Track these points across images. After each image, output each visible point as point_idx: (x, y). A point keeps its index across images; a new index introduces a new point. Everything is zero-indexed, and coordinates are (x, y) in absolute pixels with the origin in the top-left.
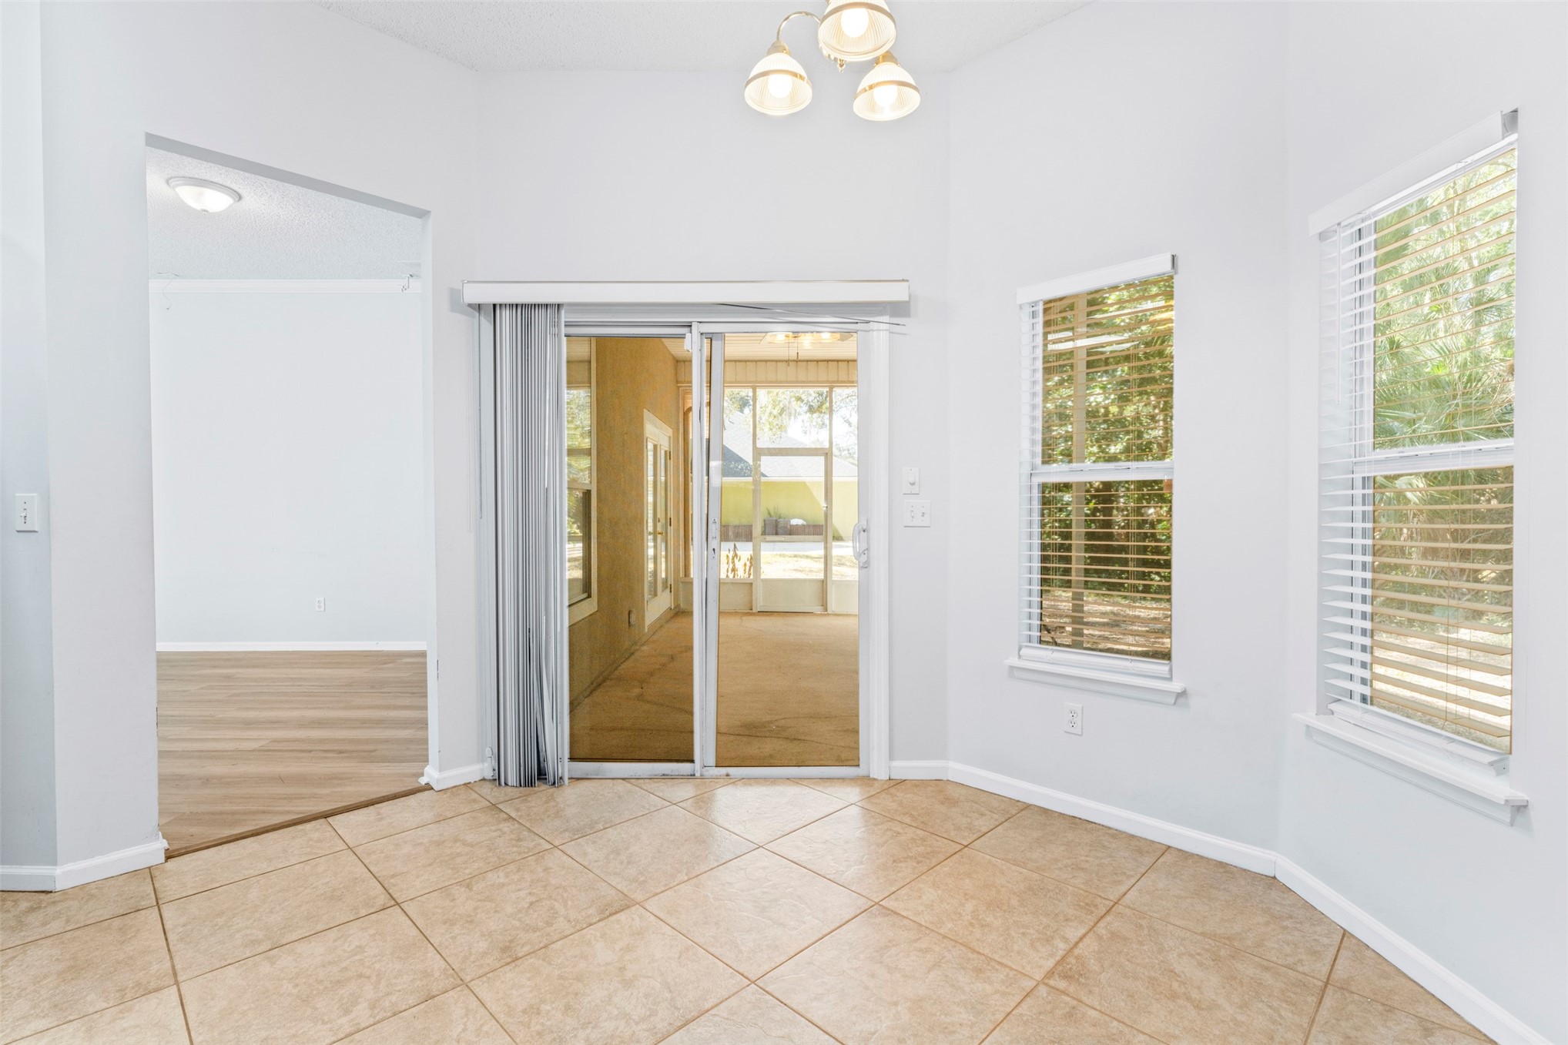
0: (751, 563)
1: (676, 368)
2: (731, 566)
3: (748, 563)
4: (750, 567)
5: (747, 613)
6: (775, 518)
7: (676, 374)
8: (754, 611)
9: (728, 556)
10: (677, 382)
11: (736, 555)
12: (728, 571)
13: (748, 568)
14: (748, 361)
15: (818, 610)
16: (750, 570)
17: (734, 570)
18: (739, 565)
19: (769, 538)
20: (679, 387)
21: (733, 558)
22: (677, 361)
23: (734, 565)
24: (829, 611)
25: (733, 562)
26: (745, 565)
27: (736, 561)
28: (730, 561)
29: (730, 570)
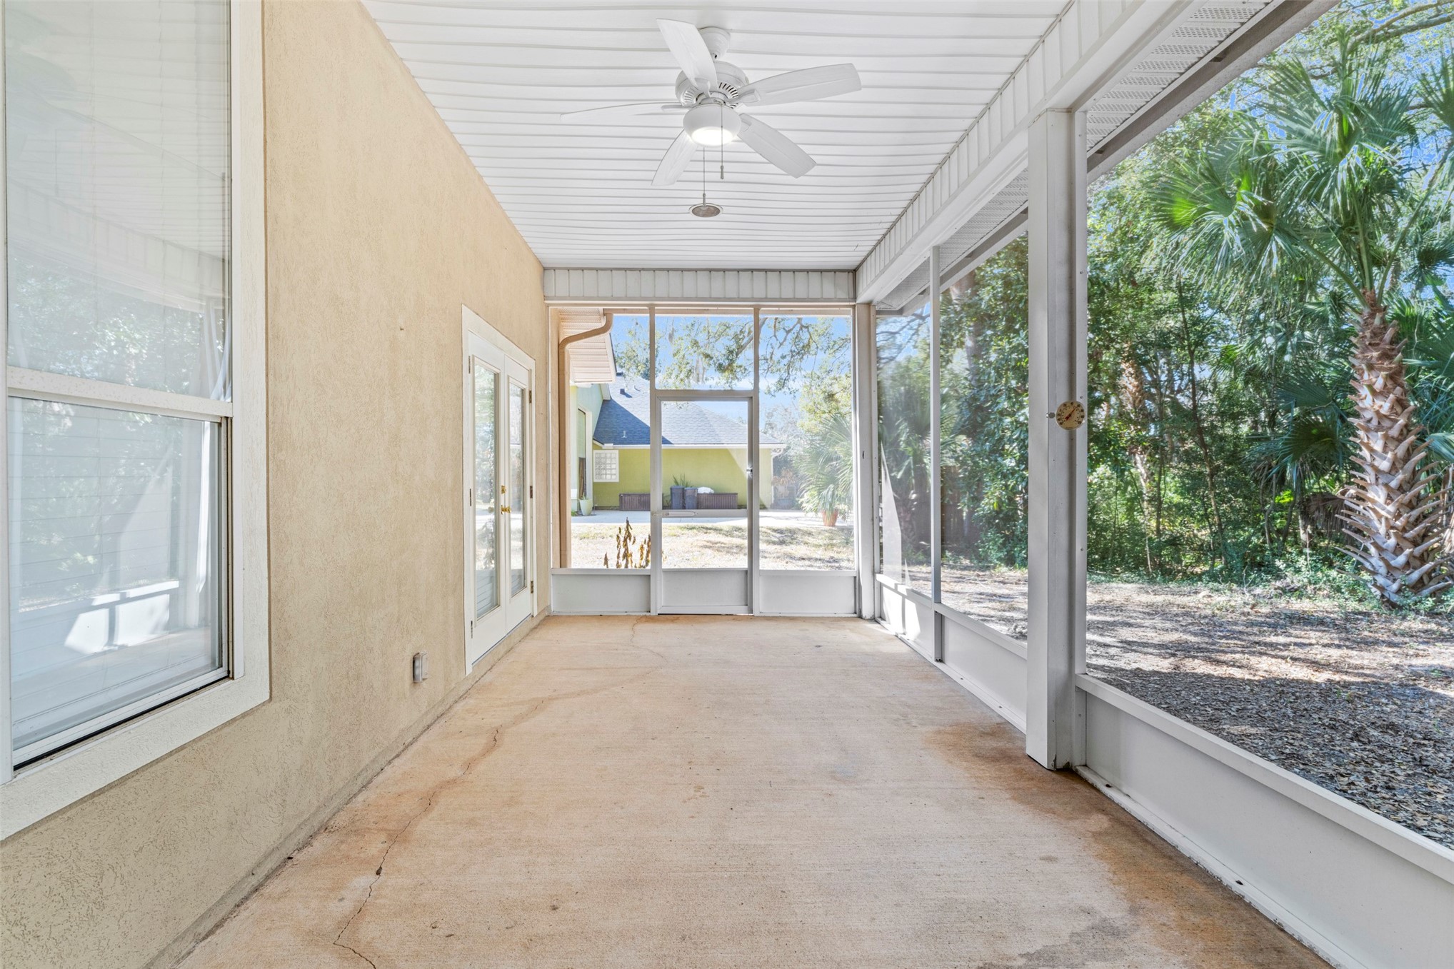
0: (649, 546)
1: (543, 278)
2: (622, 550)
3: (645, 546)
4: (648, 552)
5: (642, 617)
6: (682, 486)
7: (543, 287)
8: (653, 613)
9: (618, 537)
10: (545, 298)
11: (629, 535)
12: (618, 557)
13: (645, 552)
14: (643, 269)
15: (741, 611)
16: (647, 556)
17: (626, 555)
18: (634, 549)
19: (671, 512)
20: (548, 306)
21: (625, 540)
22: (545, 269)
23: (627, 550)
24: (756, 613)
25: (626, 545)
26: (642, 548)
27: (630, 543)
28: (622, 543)
29: (621, 555)
